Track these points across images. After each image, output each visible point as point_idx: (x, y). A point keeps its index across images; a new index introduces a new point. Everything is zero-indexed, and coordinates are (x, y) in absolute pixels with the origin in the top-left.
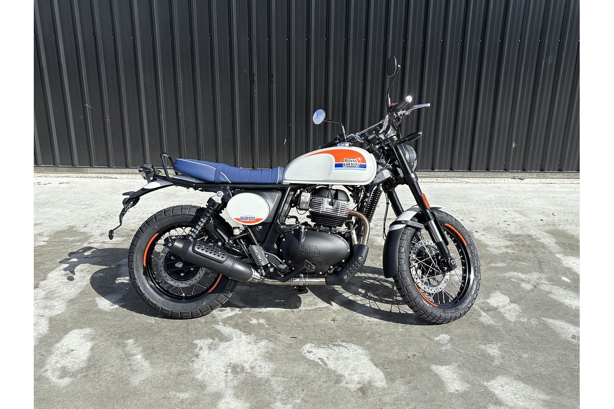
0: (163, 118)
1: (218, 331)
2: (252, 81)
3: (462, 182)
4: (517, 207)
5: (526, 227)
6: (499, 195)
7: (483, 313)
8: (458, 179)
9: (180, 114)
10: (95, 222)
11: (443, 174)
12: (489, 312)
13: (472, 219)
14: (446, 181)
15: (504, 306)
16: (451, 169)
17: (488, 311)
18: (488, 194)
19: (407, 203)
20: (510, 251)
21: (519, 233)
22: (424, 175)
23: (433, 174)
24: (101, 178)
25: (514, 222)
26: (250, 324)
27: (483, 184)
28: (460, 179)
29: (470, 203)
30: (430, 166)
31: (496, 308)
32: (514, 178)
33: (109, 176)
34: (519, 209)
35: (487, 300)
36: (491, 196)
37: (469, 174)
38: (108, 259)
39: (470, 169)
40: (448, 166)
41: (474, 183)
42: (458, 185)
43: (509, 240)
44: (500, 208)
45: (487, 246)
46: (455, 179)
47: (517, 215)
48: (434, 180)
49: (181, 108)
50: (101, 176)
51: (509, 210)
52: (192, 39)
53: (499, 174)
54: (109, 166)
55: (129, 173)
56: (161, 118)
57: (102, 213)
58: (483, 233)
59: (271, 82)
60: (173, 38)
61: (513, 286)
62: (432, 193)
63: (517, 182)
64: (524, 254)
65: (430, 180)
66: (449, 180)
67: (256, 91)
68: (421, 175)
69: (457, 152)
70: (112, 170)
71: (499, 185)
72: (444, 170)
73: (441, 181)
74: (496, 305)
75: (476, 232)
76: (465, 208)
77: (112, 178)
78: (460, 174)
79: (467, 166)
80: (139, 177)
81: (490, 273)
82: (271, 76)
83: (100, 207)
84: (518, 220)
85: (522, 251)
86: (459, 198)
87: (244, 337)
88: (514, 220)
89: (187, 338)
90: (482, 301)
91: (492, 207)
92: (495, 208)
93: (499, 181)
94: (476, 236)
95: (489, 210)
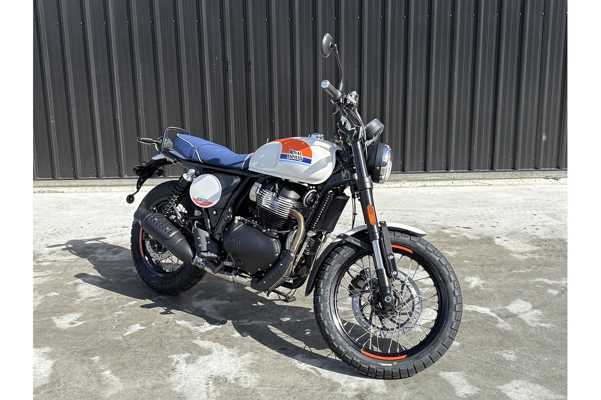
0: (119, 117)
1: (196, 345)
2: (225, 70)
3: (484, 185)
4: (549, 210)
5: (557, 231)
6: (528, 197)
7: (500, 320)
8: (478, 181)
9: (140, 112)
10: (42, 240)
11: (460, 175)
12: (508, 319)
13: (494, 224)
14: (465, 184)
15: (526, 312)
16: (470, 169)
17: (506, 318)
18: (515, 197)
19: (417, 209)
20: (537, 257)
21: (549, 237)
22: (437, 178)
23: (447, 175)
24: (43, 192)
25: (543, 226)
26: (233, 338)
27: (510, 187)
28: (481, 181)
29: (492, 207)
30: (444, 166)
31: (516, 315)
32: (547, 178)
33: (53, 189)
34: (551, 212)
35: (506, 307)
36: (517, 199)
37: (492, 174)
38: (63, 278)
39: (492, 168)
40: (466, 165)
41: (498, 185)
42: (479, 189)
43: (536, 246)
44: (528, 212)
45: (511, 252)
46: (475, 181)
47: (548, 218)
48: (450, 182)
49: (141, 104)
50: (44, 190)
51: (540, 213)
52: (153, 22)
53: (528, 174)
54: (54, 178)
55: (78, 186)
56: (116, 117)
57: (50, 231)
58: (506, 239)
59: (248, 70)
60: (130, 22)
61: (538, 292)
62: (446, 197)
63: (551, 183)
64: (553, 259)
65: (445, 183)
66: (468, 182)
67: (231, 81)
68: (434, 178)
69: (475, 148)
70: (57, 183)
71: (529, 187)
72: (461, 171)
73: (458, 184)
74: (515, 312)
75: (498, 237)
76: (485, 213)
77: (57, 192)
78: (480, 175)
79: (488, 165)
80: (91, 190)
81: (511, 279)
82: (248, 64)
83: (46, 224)
84: (549, 223)
85: (550, 256)
86: (480, 202)
87: (226, 350)
88: (545, 224)
89: (162, 353)
90: (500, 307)
91: (518, 211)
92: (523, 212)
93: (529, 182)
94: (497, 241)
95: (515, 214)
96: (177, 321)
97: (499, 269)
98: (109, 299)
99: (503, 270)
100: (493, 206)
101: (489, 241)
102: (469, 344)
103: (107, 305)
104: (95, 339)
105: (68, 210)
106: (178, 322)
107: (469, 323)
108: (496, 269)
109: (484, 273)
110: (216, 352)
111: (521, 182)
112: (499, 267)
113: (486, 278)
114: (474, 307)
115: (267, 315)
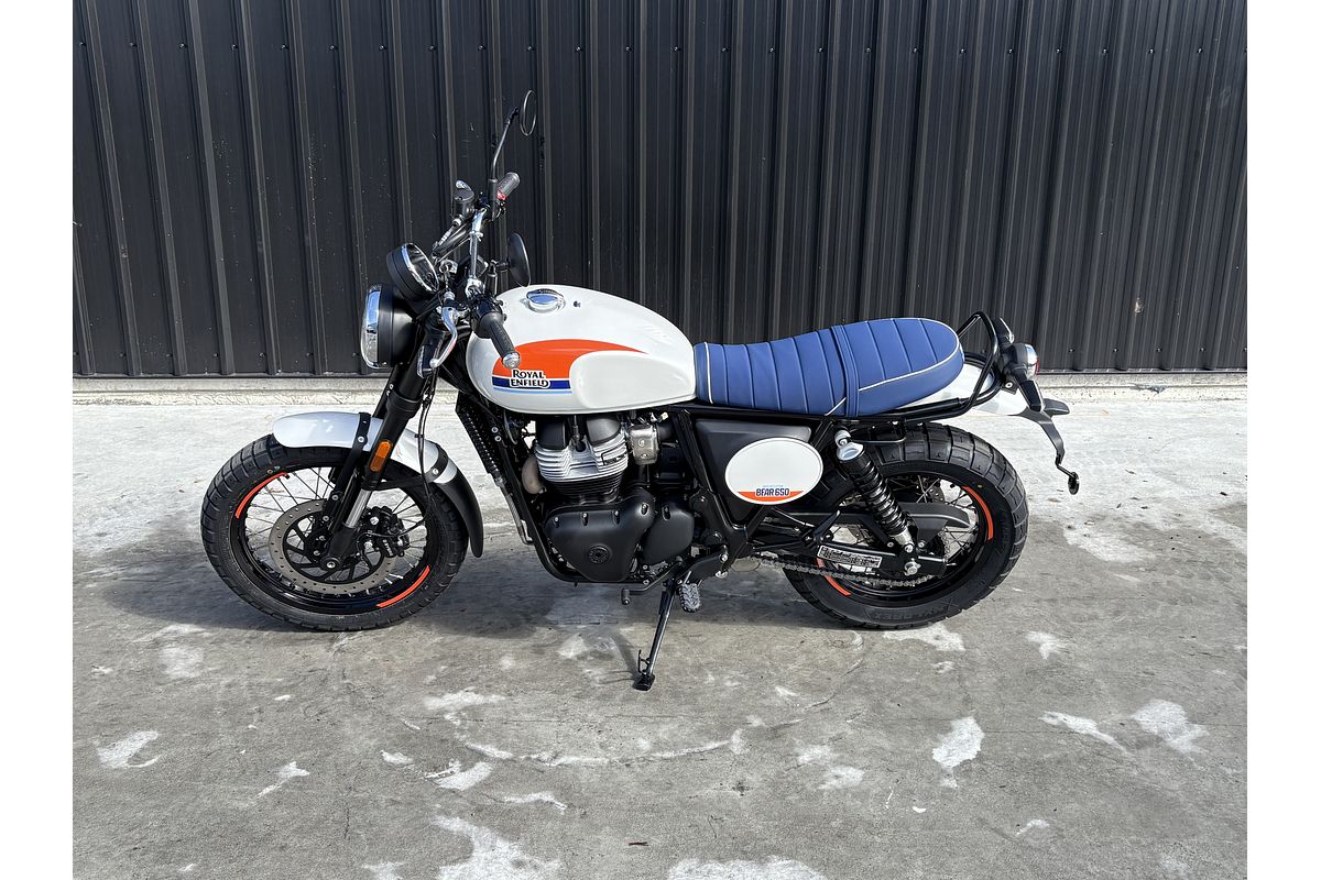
0: (265, 248)
4: (1156, 461)
5: (1187, 512)
6: (1107, 431)
9: (308, 238)
10: (91, 523)
13: (1054, 495)
15: (1177, 732)
17: (1138, 747)
18: (1080, 428)
20: (1162, 579)
21: (1174, 527)
24: (107, 403)
25: (1157, 500)
31: (1159, 739)
32: (1138, 388)
33: (128, 398)
34: (1162, 466)
35: (1132, 716)
36: (1087, 433)
43: (1153, 549)
47: (1161, 482)
49: (311, 223)
50: (109, 398)
51: (1141, 469)
53: (1102, 379)
54: (128, 374)
55: (179, 391)
56: (259, 250)
57: (111, 498)
58: (1086, 531)
60: (287, 48)
61: (1190, 675)
63: (1145, 397)
64: (1198, 585)
70: (136, 385)
71: (1101, 405)
74: (1155, 730)
75: (1069, 527)
77: (135, 403)
80: (205, 400)
83: (105, 482)
84: (1166, 494)
85: (1190, 576)
86: (1012, 439)
87: (503, 846)
88: (1157, 495)
89: (348, 855)
90: (1118, 717)
91: (1095, 463)
92: (1105, 466)
93: (1103, 396)
94: (1071, 537)
95: (1091, 470)
96: (385, 754)
97: (1090, 611)
98: (229, 686)
99: (1101, 614)
100: (1042, 449)
101: (1052, 537)
102: (1072, 825)
103: (225, 704)
104: (188, 808)
105: (156, 448)
106: (388, 757)
107: (1059, 762)
108: (1085, 611)
109: (1062, 621)
110: (479, 853)
111: (1086, 396)
112: (1088, 605)
113: (1069, 635)
114: (1061, 716)
115: (596, 738)
